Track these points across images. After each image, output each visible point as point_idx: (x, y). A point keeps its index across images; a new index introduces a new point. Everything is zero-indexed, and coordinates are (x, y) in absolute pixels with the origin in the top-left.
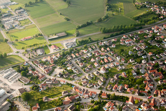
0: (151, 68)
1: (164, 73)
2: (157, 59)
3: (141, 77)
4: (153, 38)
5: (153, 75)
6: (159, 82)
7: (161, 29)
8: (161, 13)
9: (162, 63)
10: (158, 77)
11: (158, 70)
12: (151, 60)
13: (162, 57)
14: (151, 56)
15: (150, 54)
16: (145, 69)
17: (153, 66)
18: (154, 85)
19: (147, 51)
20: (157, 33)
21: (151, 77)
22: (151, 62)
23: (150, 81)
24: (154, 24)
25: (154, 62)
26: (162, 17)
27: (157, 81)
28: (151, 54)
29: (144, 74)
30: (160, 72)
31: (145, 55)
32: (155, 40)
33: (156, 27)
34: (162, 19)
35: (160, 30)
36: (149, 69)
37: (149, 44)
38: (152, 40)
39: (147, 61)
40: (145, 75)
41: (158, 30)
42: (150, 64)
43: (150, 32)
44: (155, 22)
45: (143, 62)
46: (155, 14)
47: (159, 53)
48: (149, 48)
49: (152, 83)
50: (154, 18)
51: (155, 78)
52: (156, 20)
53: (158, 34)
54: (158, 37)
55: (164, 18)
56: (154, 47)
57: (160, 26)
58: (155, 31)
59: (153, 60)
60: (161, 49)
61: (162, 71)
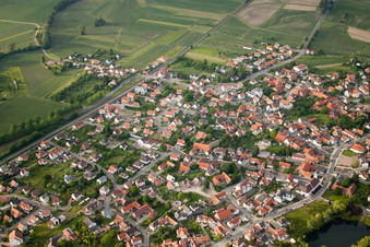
0: (124, 201)
1: (155, 204)
2: (130, 176)
3: (108, 228)
4: (108, 131)
5: (134, 215)
6: (151, 227)
7: (119, 109)
8: (109, 73)
9: (143, 183)
10: (146, 217)
11: (140, 201)
12: (118, 183)
13: (138, 170)
14: (116, 173)
15: (112, 170)
16: (112, 206)
17: (128, 195)
18: (141, 236)
19: (103, 165)
20: (113, 119)
21: (131, 222)
22: (119, 187)
23: (132, 231)
24: (101, 100)
25: (126, 186)
26: (113, 83)
27: (145, 225)
28: (115, 170)
29: (113, 218)
30: (146, 205)
31: (102, 174)
32: (115, 137)
33: (107, 106)
34: (115, 87)
35: (116, 111)
36: (120, 204)
37: (104, 149)
38: (108, 136)
39: (112, 188)
40: (116, 221)
41: (113, 111)
42: (118, 193)
43: (98, 120)
44: (101, 96)
45: (102, 191)
46: (97, 79)
47: (131, 163)
48: (106, 158)
49: (137, 233)
50: (97, 89)
51: (140, 221)
52: (103, 92)
53: (116, 121)
54: (118, 128)
55: (118, 84)
56: (115, 153)
57: (115, 102)
58: (109, 116)
59: (124, 181)
60: (131, 152)
61: (150, 201)
